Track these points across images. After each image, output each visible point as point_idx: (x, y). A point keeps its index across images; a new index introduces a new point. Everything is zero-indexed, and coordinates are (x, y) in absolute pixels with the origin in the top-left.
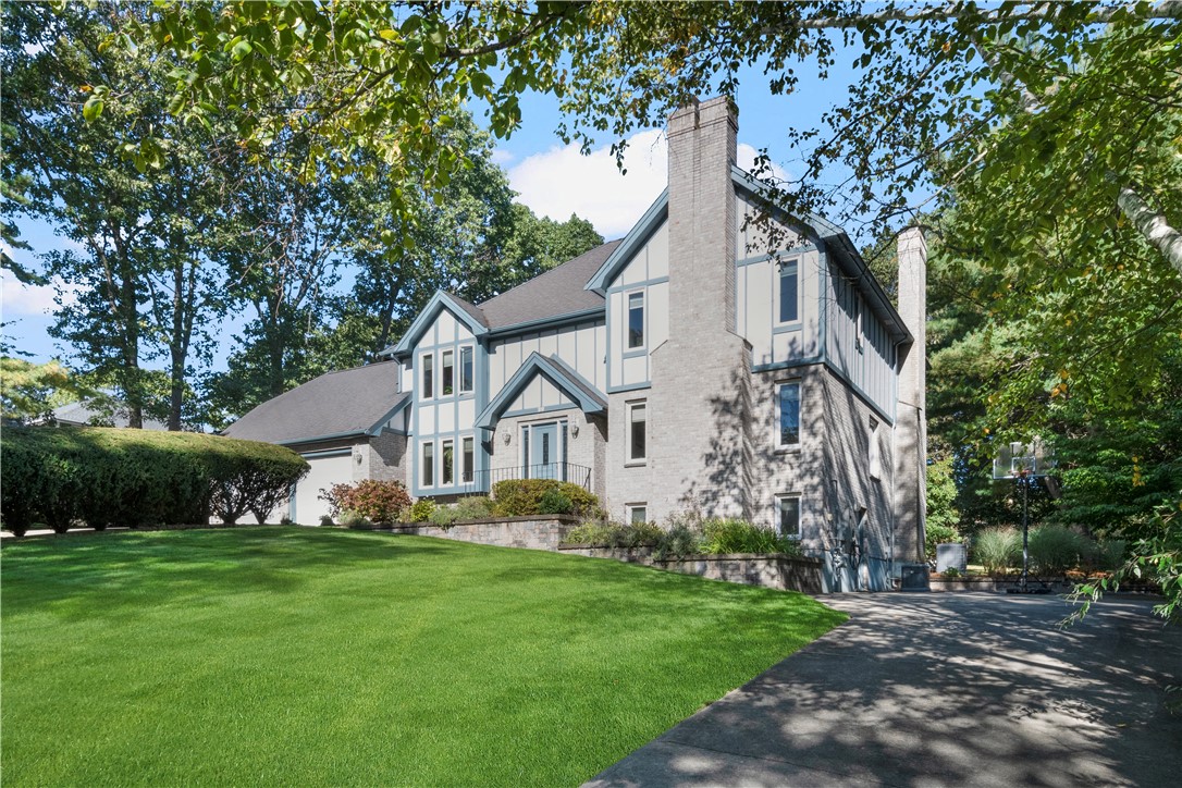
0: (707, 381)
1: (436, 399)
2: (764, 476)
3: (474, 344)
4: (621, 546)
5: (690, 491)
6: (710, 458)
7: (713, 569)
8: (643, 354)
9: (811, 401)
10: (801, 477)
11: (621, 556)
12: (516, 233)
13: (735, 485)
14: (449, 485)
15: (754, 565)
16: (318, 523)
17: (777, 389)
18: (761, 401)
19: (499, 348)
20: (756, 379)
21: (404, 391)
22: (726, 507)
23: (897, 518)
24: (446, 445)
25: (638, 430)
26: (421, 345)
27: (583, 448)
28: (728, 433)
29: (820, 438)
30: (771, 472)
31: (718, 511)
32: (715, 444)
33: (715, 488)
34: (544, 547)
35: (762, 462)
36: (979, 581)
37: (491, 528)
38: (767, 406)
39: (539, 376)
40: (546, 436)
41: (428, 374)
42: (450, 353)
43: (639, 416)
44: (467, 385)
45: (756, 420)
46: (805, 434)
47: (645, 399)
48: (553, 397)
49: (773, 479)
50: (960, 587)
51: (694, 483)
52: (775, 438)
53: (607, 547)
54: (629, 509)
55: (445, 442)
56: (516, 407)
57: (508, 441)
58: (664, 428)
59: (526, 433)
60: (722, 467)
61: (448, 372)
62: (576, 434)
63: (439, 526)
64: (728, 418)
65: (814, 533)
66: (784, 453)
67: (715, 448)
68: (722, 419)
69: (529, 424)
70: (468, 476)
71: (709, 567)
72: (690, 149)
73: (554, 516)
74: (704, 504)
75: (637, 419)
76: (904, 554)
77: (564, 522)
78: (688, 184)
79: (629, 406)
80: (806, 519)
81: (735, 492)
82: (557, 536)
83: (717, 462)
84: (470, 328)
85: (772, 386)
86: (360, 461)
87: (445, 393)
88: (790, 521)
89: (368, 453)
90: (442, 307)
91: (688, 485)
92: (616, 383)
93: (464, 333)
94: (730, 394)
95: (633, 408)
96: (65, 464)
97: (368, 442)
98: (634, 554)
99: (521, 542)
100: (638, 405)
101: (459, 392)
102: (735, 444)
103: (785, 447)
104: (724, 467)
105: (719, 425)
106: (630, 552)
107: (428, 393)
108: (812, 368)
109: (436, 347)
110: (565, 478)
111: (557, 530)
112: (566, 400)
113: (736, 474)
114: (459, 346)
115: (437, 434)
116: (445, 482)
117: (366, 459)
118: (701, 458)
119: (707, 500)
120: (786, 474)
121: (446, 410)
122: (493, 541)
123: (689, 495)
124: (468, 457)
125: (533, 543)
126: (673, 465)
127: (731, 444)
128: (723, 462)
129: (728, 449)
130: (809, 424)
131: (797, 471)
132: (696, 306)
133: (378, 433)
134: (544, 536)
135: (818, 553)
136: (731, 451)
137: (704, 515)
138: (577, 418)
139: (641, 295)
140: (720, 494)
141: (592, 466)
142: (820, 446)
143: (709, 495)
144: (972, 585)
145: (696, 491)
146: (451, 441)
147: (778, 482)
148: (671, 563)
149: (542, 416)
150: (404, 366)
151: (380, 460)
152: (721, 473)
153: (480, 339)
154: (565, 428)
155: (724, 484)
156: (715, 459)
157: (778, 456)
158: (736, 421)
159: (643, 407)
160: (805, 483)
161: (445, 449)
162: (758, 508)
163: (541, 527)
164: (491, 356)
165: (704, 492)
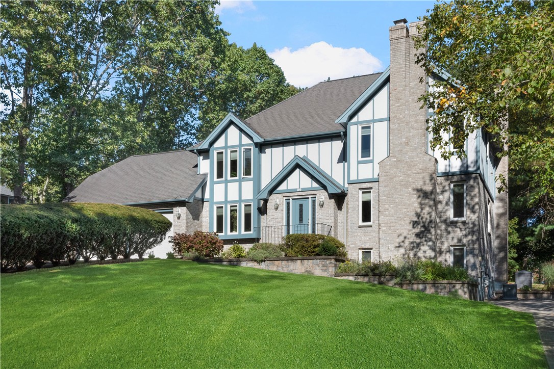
0: (413, 181)
1: (226, 180)
2: (445, 234)
3: (252, 148)
4: (375, 275)
5: (403, 242)
6: (415, 224)
7: (430, 288)
8: (372, 161)
9: (473, 194)
10: (466, 236)
11: (374, 281)
12: (227, 59)
13: (430, 240)
14: (234, 233)
15: (454, 287)
16: (166, 257)
17: (452, 186)
18: (443, 192)
19: (268, 150)
20: (440, 180)
21: (201, 173)
22: (425, 252)
23: (496, 255)
24: (233, 208)
25: (366, 206)
26: (216, 145)
27: (326, 214)
28: (427, 209)
29: (477, 215)
30: (449, 233)
31: (420, 254)
32: (418, 215)
33: (418, 241)
34: (325, 274)
35: (443, 227)
36: (542, 294)
37: (290, 263)
38: (447, 195)
39: (298, 170)
40: (301, 206)
41: (220, 164)
42: (236, 151)
43: (367, 197)
44: (248, 172)
45: (440, 202)
46: (468, 213)
47: (371, 188)
48: (307, 182)
49: (450, 236)
50: (532, 297)
51: (405, 238)
52: (450, 213)
53: (366, 275)
54: (361, 252)
55: (231, 206)
56: (283, 187)
57: (277, 208)
58: (387, 206)
59: (288, 204)
60: (423, 229)
61: (234, 163)
62: (322, 206)
63: (255, 261)
64: (427, 201)
65: (474, 267)
66: (457, 222)
67: (418, 218)
68: (423, 202)
69: (291, 198)
70: (248, 227)
71: (428, 287)
72: (403, 48)
73: (332, 257)
74: (412, 249)
75: (366, 199)
76: (499, 277)
77: (337, 260)
78: (402, 68)
79: (361, 192)
80: (469, 259)
81: (430, 243)
82: (334, 268)
83: (419, 226)
84: (251, 138)
85: (449, 184)
86: (179, 218)
87: (231, 176)
88: (459, 260)
89: (185, 212)
90: (231, 123)
91: (402, 238)
92: (353, 177)
93: (246, 140)
94: (428, 188)
95: (363, 193)
96: (74, 226)
97: (185, 206)
98: (382, 279)
99: (310, 271)
100: (366, 191)
101: (242, 176)
102: (430, 217)
103: (456, 219)
104: (424, 229)
105: (421, 204)
106: (379, 279)
107: (220, 175)
108: (474, 175)
109: (226, 147)
110: (314, 231)
111: (334, 265)
112: (315, 185)
113: (431, 233)
114: (243, 148)
115: (226, 202)
116: (231, 231)
117: (183, 216)
118: (410, 223)
119: (413, 247)
120: (458, 233)
121: (233, 187)
122: (291, 271)
123: (402, 244)
124: (248, 217)
125: (318, 272)
126: (392, 228)
127: (428, 217)
128: (424, 226)
129: (426, 219)
130: (471, 206)
131: (464, 233)
132: (407, 138)
133: (191, 201)
134: (325, 268)
135: (475, 278)
136: (428, 220)
137: (411, 256)
138: (322, 196)
139: (369, 127)
140: (422, 244)
141: (333, 225)
142: (477, 219)
143: (415, 245)
144: (538, 295)
145: (407, 242)
146: (236, 206)
147: (453, 238)
148: (405, 285)
149: (300, 194)
150: (202, 158)
151: (191, 217)
152: (422, 232)
153: (256, 145)
154: (314, 202)
155: (424, 239)
156: (418, 224)
157: (454, 224)
158: (432, 203)
159: (370, 192)
160: (468, 240)
161: (231, 211)
162: (441, 253)
163: (323, 263)
164: (263, 155)
165: (412, 243)
